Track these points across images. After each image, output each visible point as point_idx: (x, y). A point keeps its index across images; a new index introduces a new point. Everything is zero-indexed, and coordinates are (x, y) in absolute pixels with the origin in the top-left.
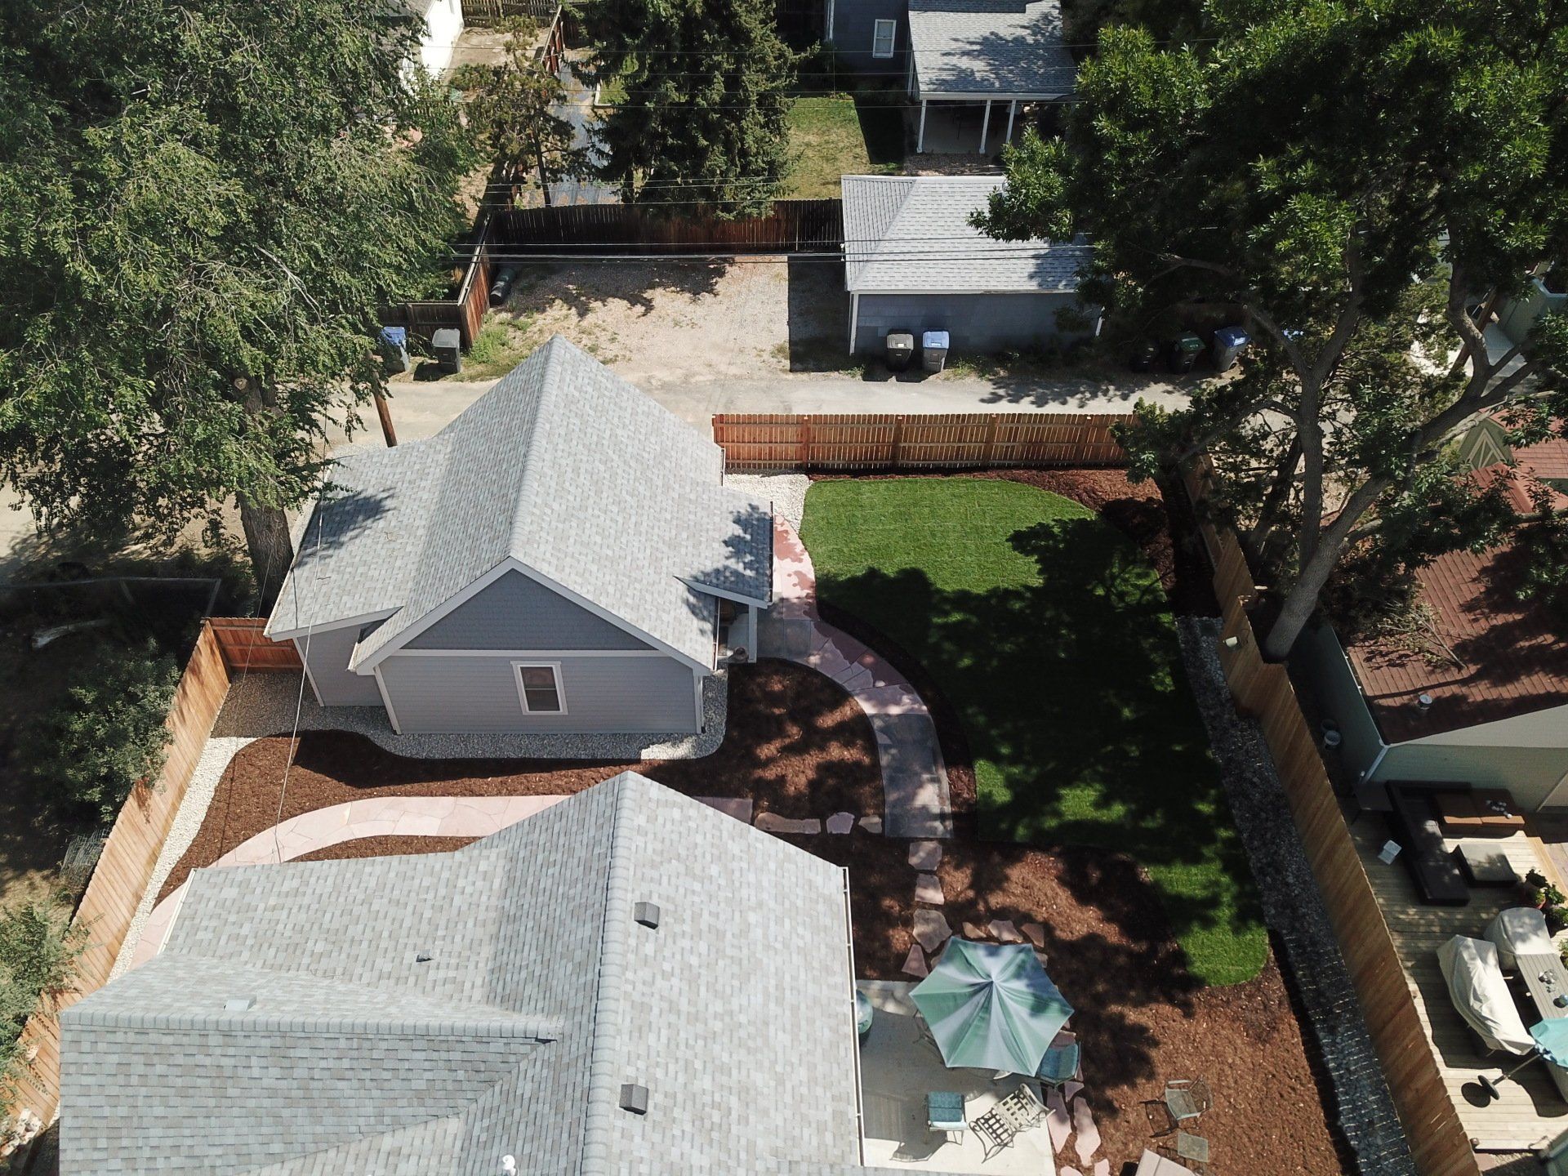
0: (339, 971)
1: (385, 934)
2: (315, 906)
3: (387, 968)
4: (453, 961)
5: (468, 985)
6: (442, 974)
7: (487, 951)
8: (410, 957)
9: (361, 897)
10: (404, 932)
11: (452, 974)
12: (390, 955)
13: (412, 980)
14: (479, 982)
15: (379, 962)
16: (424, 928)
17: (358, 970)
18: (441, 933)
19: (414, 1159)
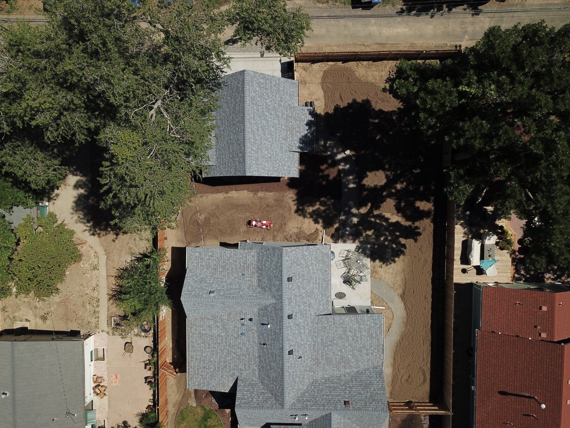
0: (226, 275)
1: (234, 268)
2: (217, 260)
3: (236, 276)
4: (250, 276)
5: (253, 282)
6: (248, 279)
7: (256, 275)
8: (240, 274)
9: (227, 259)
10: (238, 268)
11: (250, 279)
12: (236, 273)
13: (242, 279)
14: (256, 281)
15: (234, 274)
16: (242, 267)
17: (230, 276)
18: (246, 269)
19: (249, 315)
